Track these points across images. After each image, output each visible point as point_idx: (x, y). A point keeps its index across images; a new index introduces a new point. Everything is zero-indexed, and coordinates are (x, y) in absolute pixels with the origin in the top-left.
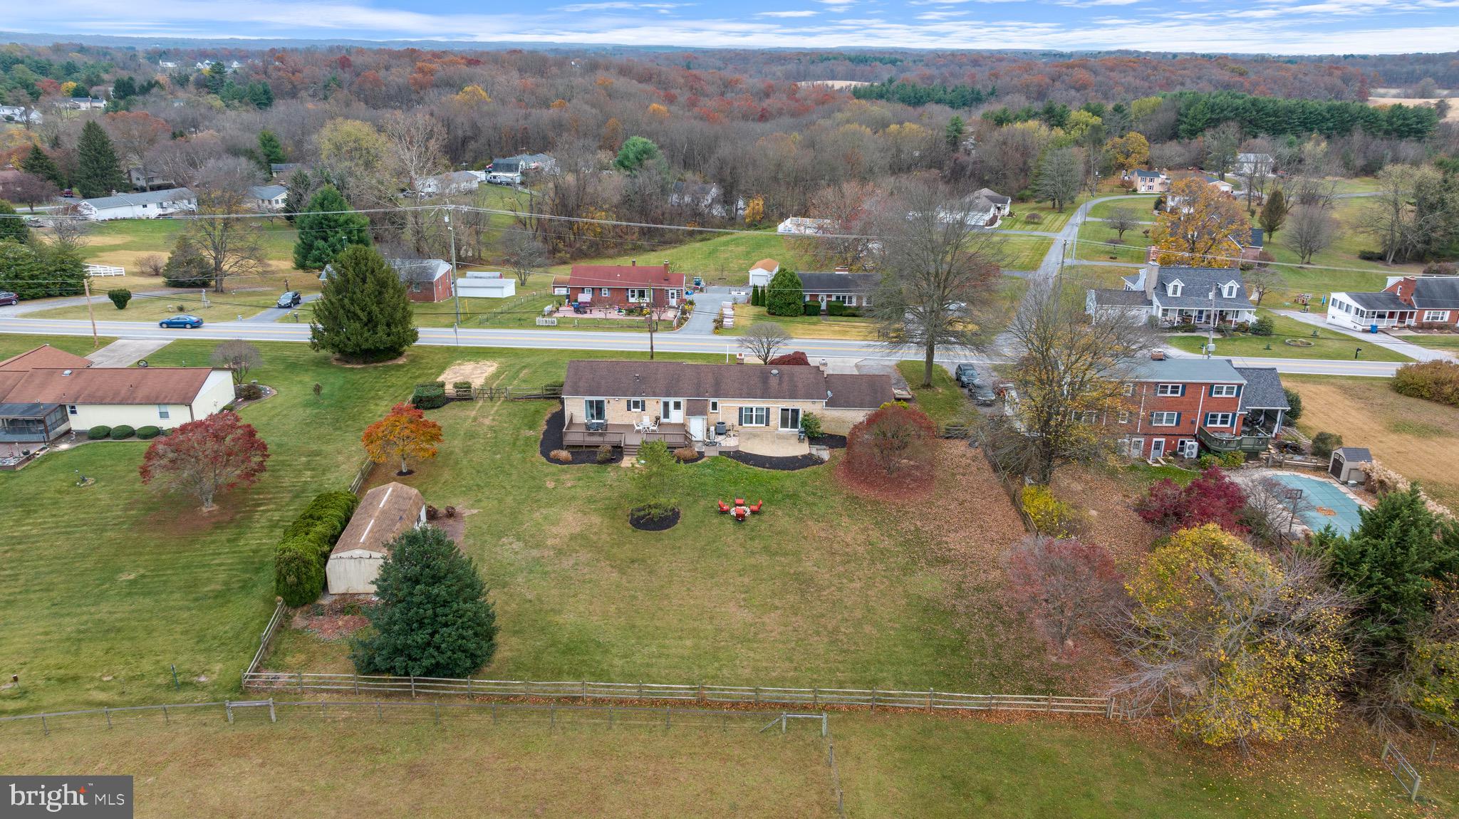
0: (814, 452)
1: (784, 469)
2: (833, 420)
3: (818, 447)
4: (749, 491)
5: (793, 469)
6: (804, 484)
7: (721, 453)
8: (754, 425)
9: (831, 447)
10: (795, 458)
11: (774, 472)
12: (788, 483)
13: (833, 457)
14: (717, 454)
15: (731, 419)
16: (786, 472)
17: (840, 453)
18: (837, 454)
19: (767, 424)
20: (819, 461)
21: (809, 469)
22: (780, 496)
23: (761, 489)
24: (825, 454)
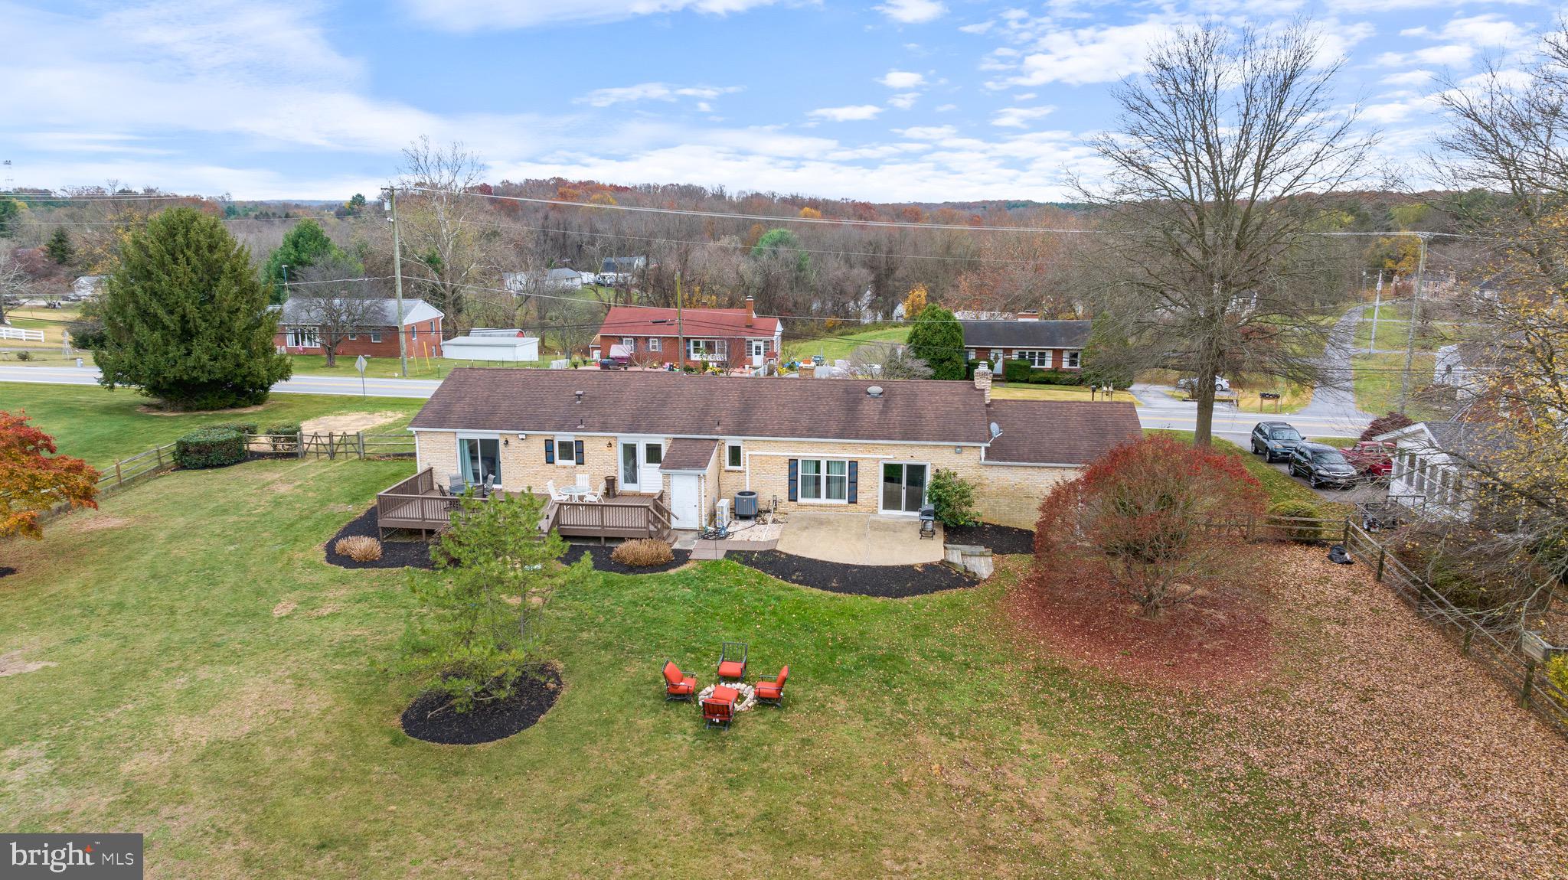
0: (955, 556)
1: (875, 594)
2: (1003, 492)
3: (967, 548)
4: (769, 643)
5: (899, 594)
6: (921, 630)
7: (730, 554)
8: (823, 500)
9: (998, 550)
10: (909, 569)
11: (849, 600)
12: (879, 627)
13: (1000, 572)
14: (721, 556)
15: (772, 486)
16: (879, 600)
17: (1020, 564)
18: (1011, 566)
19: (853, 500)
20: (967, 580)
21: (937, 596)
22: (851, 659)
23: (805, 640)
24: (983, 565)
